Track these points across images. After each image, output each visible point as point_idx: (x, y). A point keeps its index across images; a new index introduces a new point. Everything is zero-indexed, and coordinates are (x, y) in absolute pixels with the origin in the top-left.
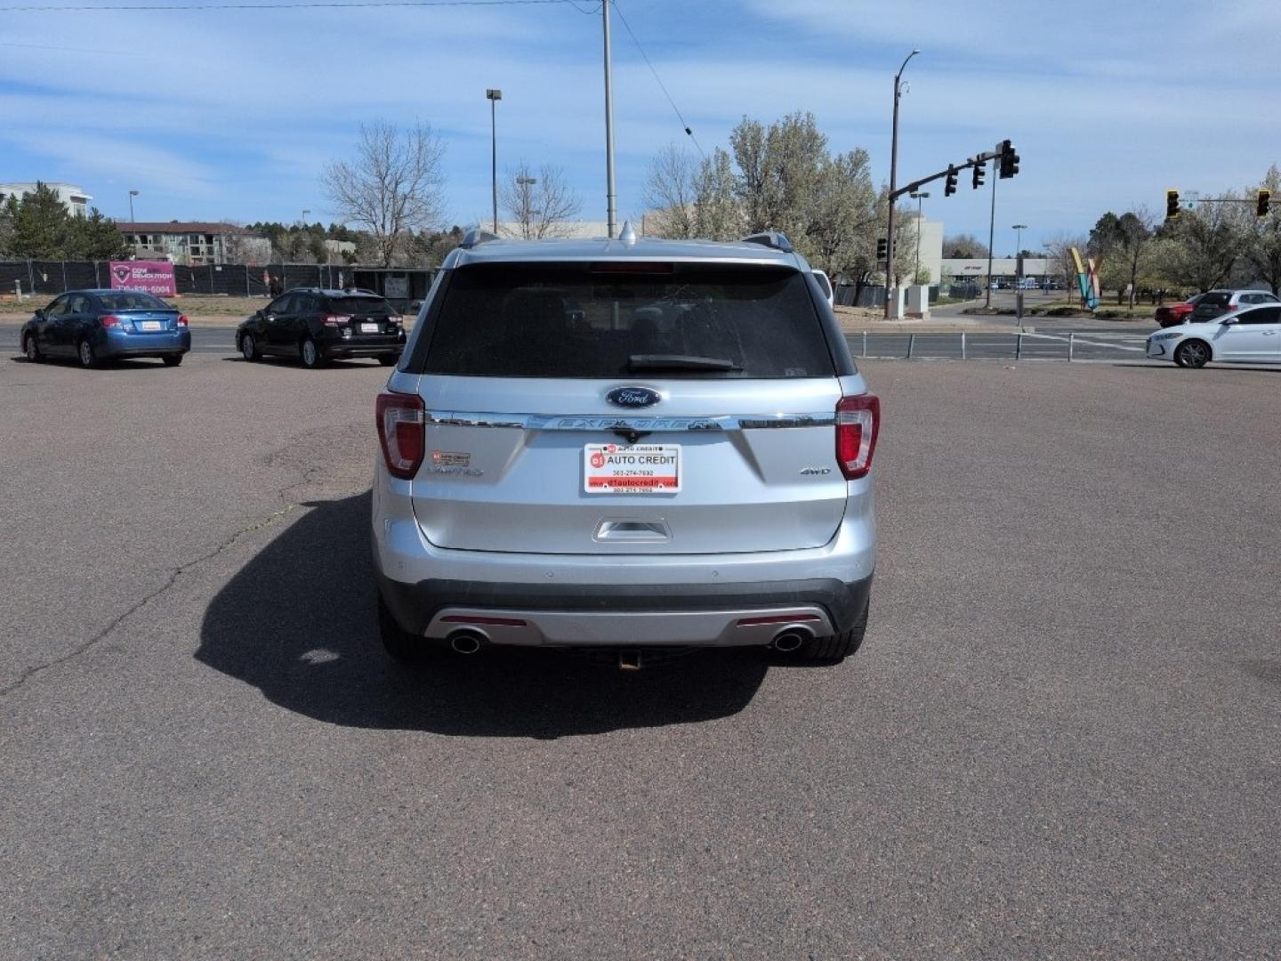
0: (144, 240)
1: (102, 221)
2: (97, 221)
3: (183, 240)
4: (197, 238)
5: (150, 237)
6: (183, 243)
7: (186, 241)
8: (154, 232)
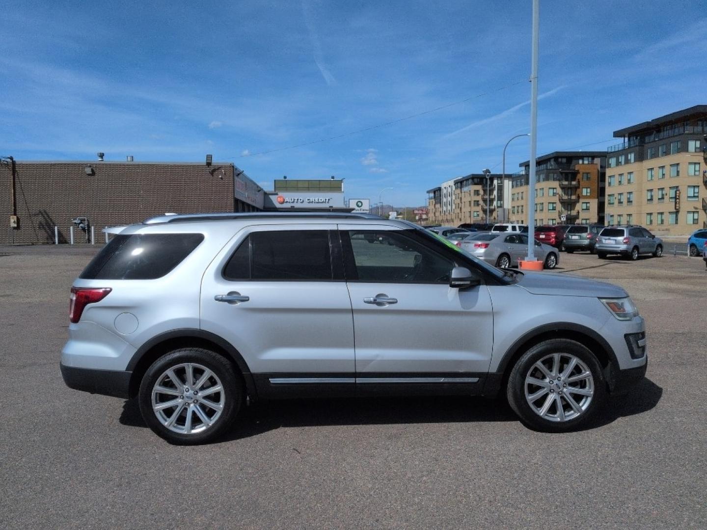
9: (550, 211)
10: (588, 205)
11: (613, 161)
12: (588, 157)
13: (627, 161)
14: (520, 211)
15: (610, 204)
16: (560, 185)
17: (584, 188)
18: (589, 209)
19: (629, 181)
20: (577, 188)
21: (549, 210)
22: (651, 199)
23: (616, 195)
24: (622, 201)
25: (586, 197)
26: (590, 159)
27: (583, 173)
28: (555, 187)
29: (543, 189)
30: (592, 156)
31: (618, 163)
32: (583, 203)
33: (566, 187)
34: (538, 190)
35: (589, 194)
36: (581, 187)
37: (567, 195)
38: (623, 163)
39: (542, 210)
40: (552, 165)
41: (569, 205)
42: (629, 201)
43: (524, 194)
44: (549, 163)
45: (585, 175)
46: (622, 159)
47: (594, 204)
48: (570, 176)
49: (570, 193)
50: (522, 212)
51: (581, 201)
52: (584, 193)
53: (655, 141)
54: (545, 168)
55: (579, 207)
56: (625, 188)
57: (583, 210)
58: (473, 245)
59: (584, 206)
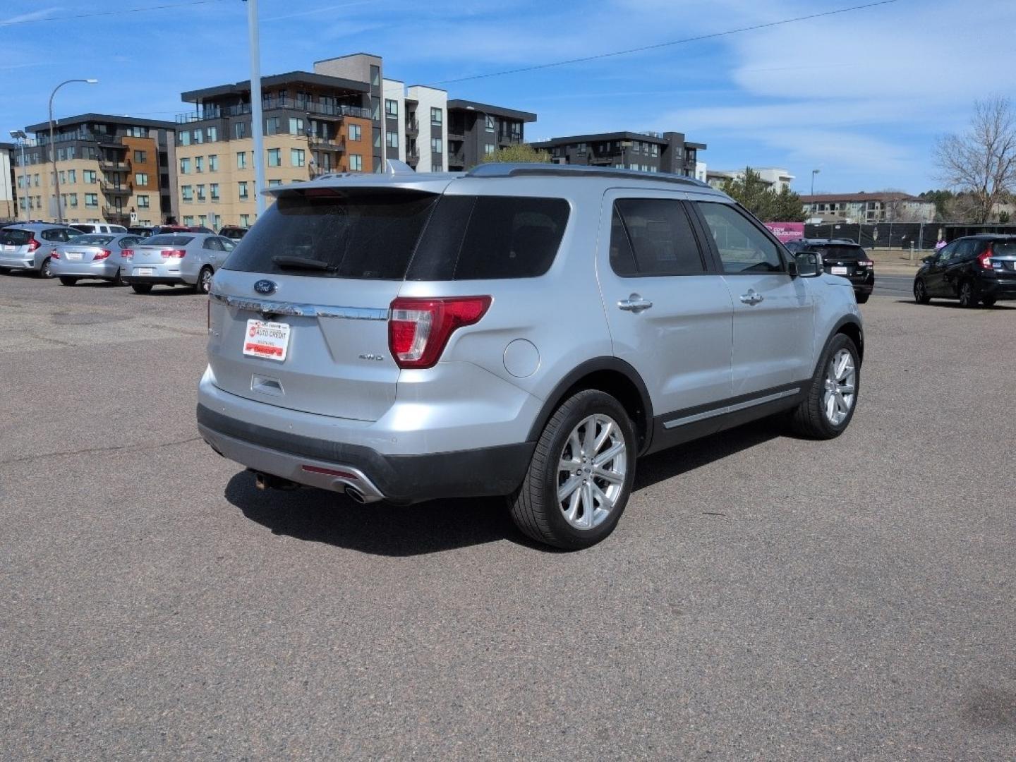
0: (833, 207)
1: (789, 194)
2: (786, 194)
3: (862, 207)
4: (874, 205)
5: (837, 206)
6: (863, 209)
7: (865, 207)
8: (841, 201)
9: (88, 206)
10: (146, 200)
11: (185, 137)
12: (140, 126)
13: (207, 139)
14: (35, 205)
15: (185, 199)
16: (101, 167)
17: (139, 173)
18: (148, 206)
19: (212, 167)
20: (127, 173)
21: (87, 204)
22: (245, 196)
23: (194, 187)
24: (203, 195)
25: (142, 188)
26: (143, 129)
27: (135, 151)
28: (94, 169)
29: (74, 171)
30: (147, 126)
31: (193, 141)
32: (138, 196)
33: (110, 171)
34: (66, 172)
35: (145, 184)
36: (133, 172)
37: (114, 182)
38: (201, 140)
39: (75, 204)
40: (83, 134)
41: (118, 198)
42: (214, 197)
43: (40, 178)
44: (78, 130)
45: (138, 155)
46: (198, 135)
47: (155, 198)
48: (115, 153)
49: (116, 179)
50: (39, 206)
51: (136, 193)
52: (139, 182)
53: (243, 114)
54: (74, 138)
55: (133, 201)
56: (207, 178)
57: (139, 206)
58: (159, 252)
59: (141, 202)
